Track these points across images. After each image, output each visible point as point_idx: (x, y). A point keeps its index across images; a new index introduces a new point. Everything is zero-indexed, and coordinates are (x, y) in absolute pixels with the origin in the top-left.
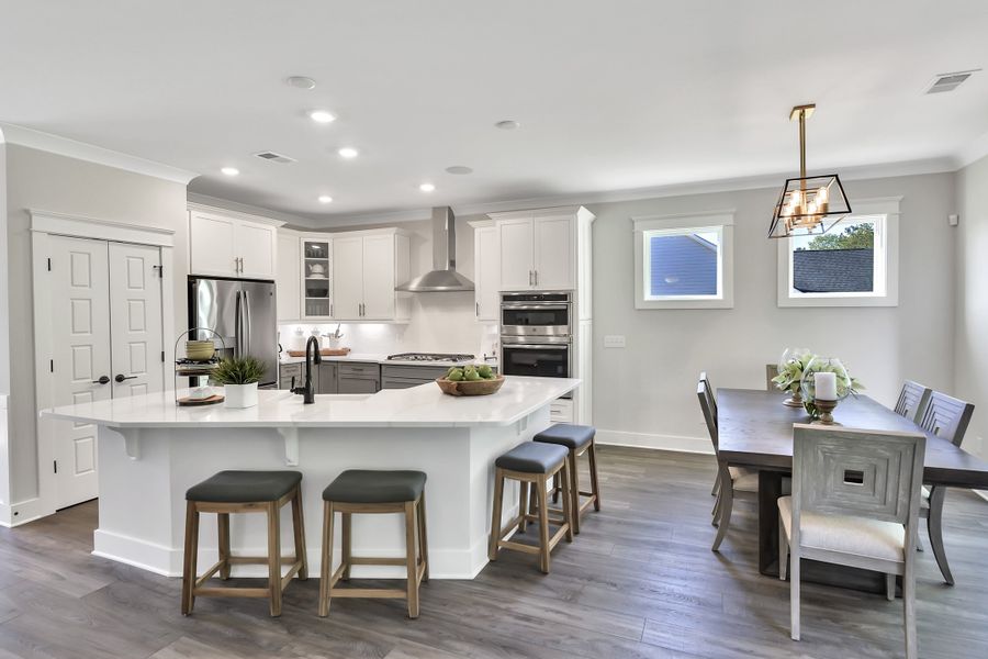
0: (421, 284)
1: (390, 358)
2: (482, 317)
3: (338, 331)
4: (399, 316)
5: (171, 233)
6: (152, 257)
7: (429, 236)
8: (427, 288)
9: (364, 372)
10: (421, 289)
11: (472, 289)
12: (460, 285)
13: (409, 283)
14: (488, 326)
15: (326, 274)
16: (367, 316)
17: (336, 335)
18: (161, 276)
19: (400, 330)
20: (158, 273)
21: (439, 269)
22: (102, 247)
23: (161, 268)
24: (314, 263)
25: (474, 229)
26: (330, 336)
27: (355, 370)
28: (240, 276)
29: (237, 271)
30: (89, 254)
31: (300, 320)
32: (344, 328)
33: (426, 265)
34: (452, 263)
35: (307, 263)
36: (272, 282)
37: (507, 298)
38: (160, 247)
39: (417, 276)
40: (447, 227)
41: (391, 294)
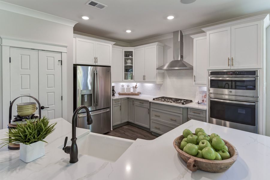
0: (168, 67)
1: (154, 99)
2: (197, 82)
3: (136, 85)
4: (159, 80)
5: (66, 47)
6: (58, 57)
7: (172, 45)
8: (170, 68)
9: (144, 104)
10: (168, 69)
11: (191, 68)
12: (186, 66)
13: (164, 66)
14: (200, 87)
15: (132, 63)
16: (146, 80)
17: (136, 87)
18: (62, 65)
19: (159, 86)
20: (60, 63)
21: (176, 60)
22: (35, 52)
23: (62, 61)
24: (128, 59)
25: (193, 39)
26: (133, 87)
27: (140, 103)
28: (96, 64)
29: (95, 62)
30: (29, 55)
31: (123, 82)
32: (138, 84)
33: (170, 58)
34: (182, 57)
35: (125, 59)
36: (110, 67)
37: (213, 73)
38: (61, 52)
39: (167, 63)
40: (179, 40)
41: (155, 71)
